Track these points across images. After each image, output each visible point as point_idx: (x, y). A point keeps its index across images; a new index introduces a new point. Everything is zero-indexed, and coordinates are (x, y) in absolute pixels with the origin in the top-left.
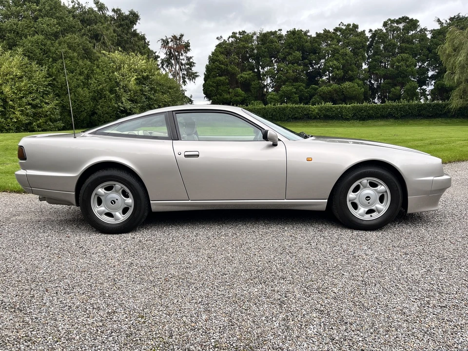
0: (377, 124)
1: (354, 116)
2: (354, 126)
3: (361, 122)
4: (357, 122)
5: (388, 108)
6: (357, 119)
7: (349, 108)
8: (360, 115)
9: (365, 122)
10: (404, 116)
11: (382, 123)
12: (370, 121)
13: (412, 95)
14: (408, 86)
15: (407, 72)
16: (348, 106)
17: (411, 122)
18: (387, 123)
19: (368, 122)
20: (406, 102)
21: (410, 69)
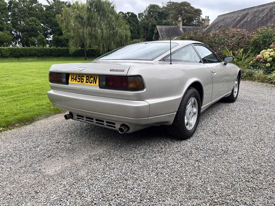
0: (28, 60)
1: (10, 55)
2: (12, 62)
3: (17, 59)
4: (14, 59)
5: (33, 50)
6: (13, 57)
7: (6, 49)
8: (15, 54)
9: (20, 59)
10: (43, 55)
11: (30, 59)
12: (23, 58)
13: (43, 42)
14: (39, 37)
15: (37, 29)
16: (5, 48)
17: (47, 59)
18: (34, 59)
19: (21, 59)
20: (42, 47)
21: (38, 27)
